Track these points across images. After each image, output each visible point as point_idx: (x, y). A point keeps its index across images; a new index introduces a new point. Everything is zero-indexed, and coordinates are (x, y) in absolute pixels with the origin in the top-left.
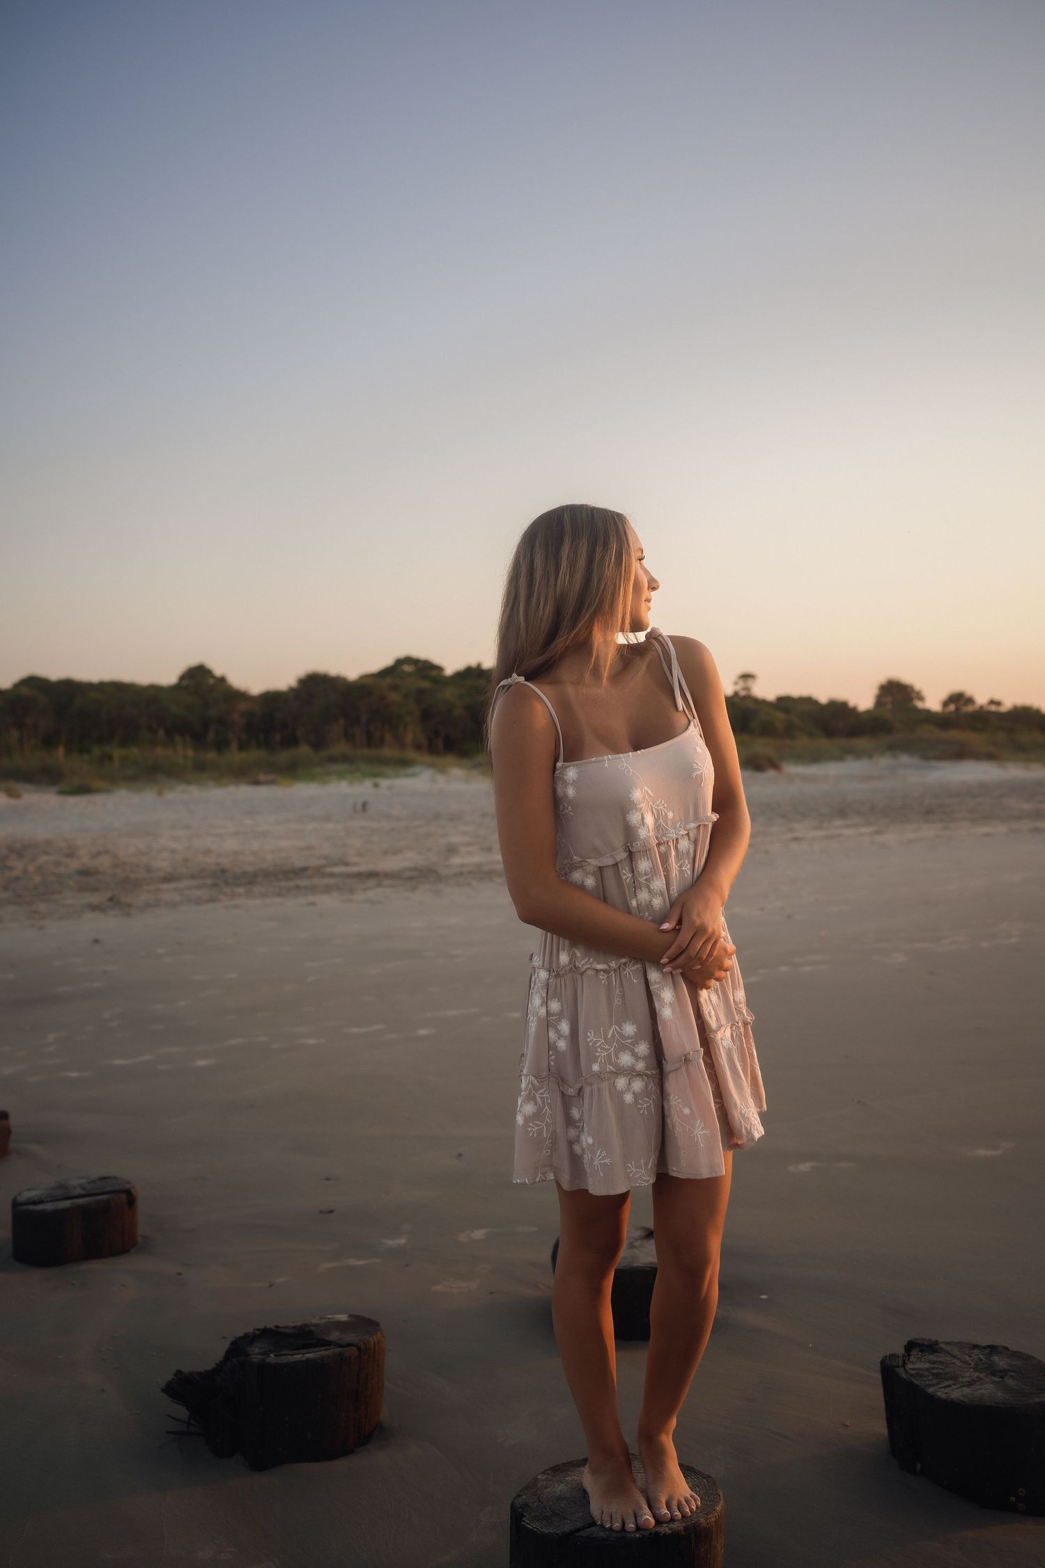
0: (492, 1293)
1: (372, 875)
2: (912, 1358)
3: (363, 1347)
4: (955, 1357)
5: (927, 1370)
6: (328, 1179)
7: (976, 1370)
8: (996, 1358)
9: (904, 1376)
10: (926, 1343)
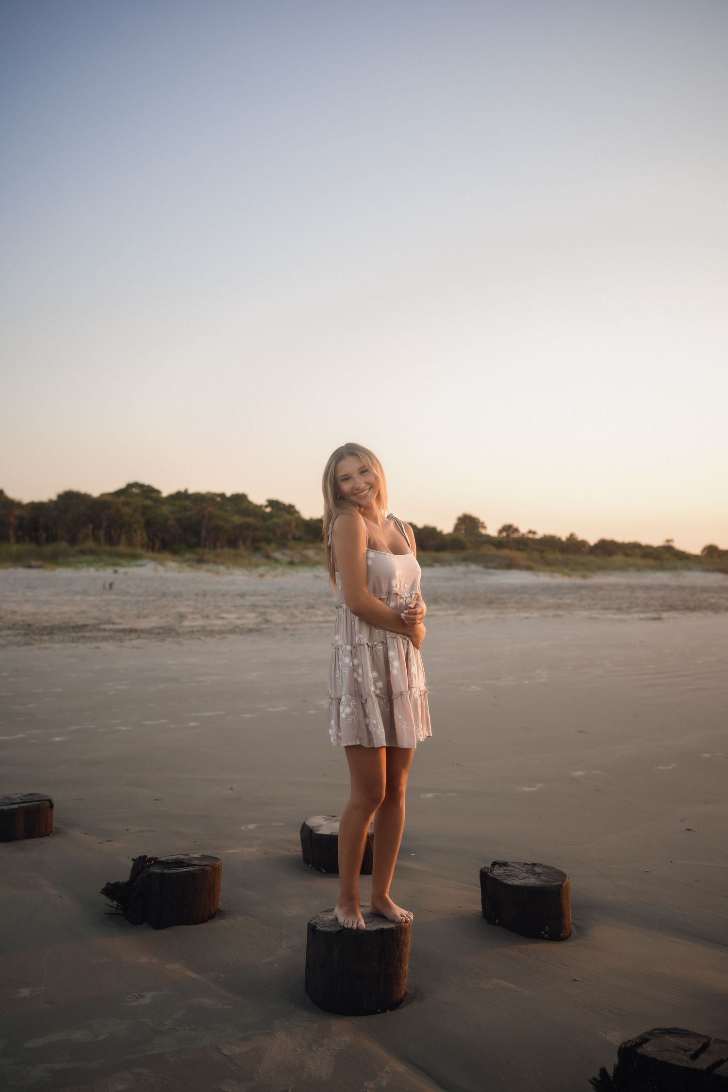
0: (265, 853)
1: (132, 631)
2: (495, 869)
3: (213, 867)
4: (516, 868)
5: (503, 873)
6: (157, 800)
7: (526, 873)
8: (536, 868)
9: (492, 876)
10: (502, 862)
